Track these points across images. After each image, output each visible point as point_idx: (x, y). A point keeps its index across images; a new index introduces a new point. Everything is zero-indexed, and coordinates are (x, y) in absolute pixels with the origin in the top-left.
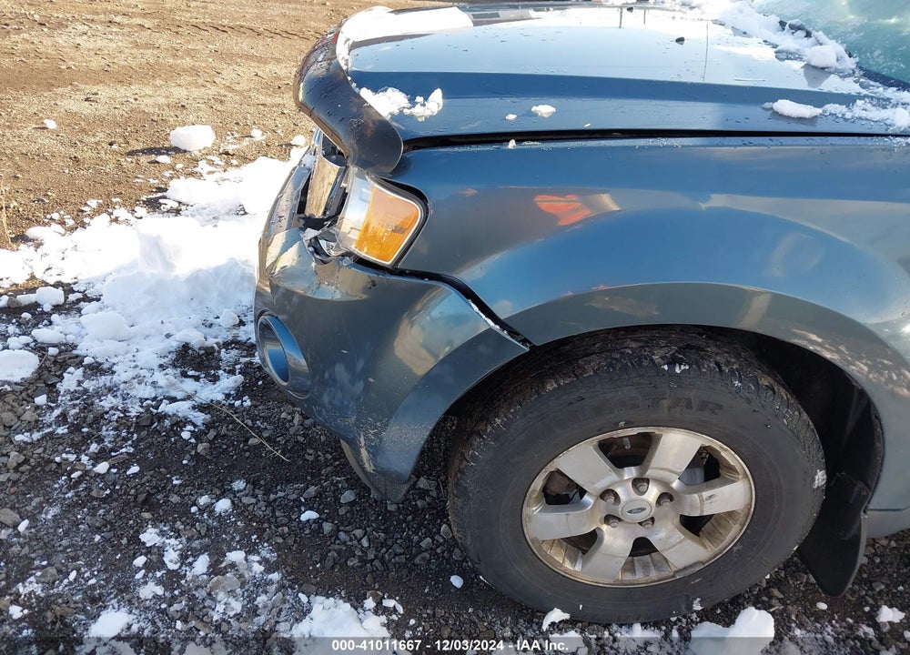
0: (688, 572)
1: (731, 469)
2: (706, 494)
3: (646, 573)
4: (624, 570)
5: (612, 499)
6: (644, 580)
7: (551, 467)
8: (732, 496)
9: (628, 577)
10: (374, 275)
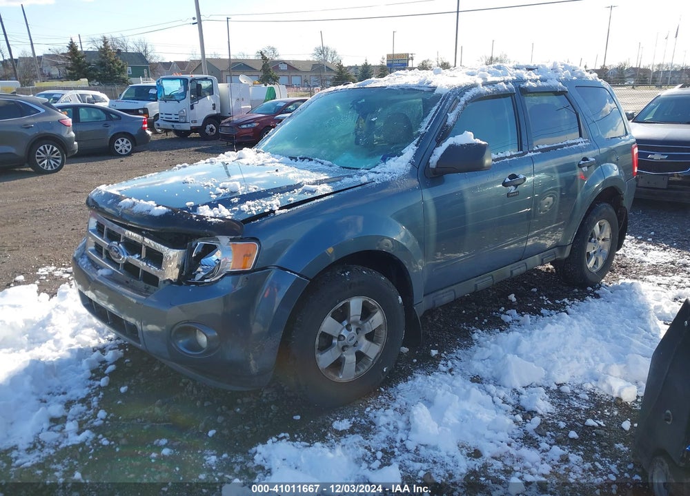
0: (377, 359)
1: (375, 308)
2: (371, 320)
3: (364, 368)
4: (356, 371)
5: (342, 338)
6: (364, 371)
7: (320, 332)
8: (378, 318)
9: (358, 373)
10: (246, 275)
